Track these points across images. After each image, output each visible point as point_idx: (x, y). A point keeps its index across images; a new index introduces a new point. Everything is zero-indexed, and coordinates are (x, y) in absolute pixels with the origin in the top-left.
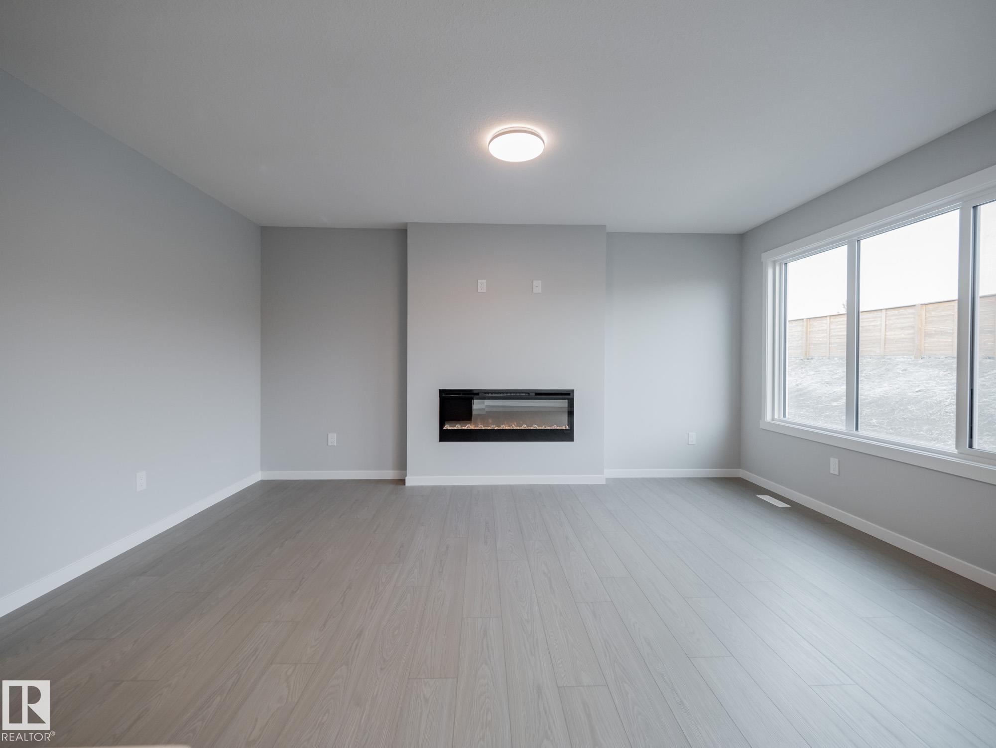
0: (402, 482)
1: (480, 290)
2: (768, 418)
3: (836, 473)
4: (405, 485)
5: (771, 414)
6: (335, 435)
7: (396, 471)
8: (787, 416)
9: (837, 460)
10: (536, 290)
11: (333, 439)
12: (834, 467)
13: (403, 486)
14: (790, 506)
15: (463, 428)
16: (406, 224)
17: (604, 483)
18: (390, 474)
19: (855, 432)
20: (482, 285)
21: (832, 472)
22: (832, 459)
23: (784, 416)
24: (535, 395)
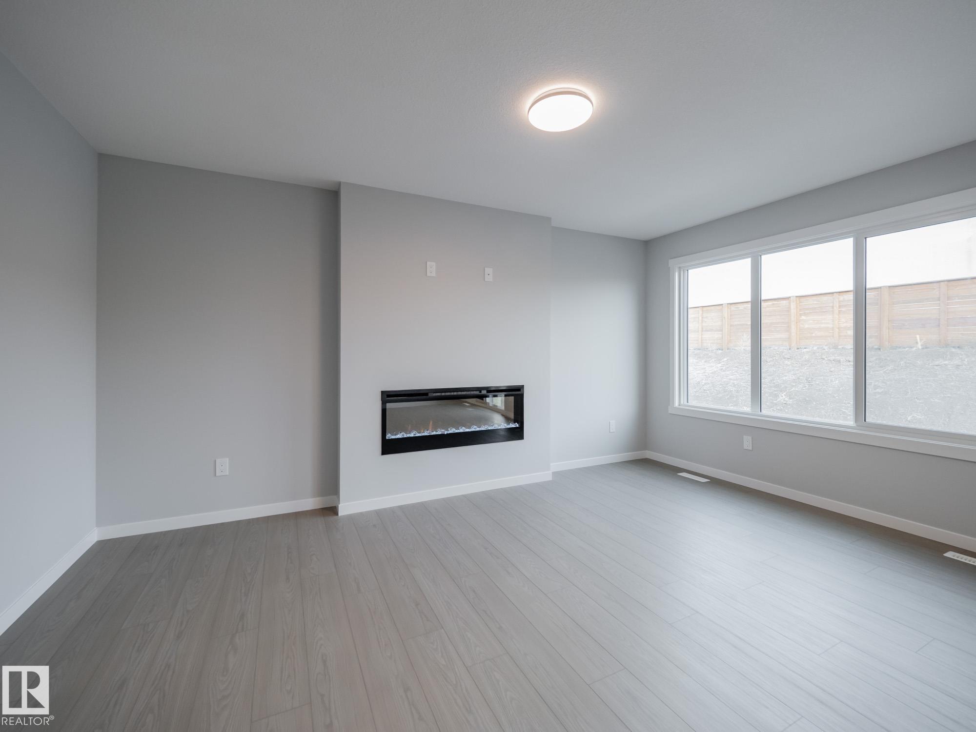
0: (332, 510)
1: (428, 274)
2: (677, 404)
3: (750, 448)
4: (337, 515)
5: (678, 401)
6: (227, 459)
7: (318, 498)
8: (689, 402)
9: (750, 438)
10: (489, 278)
11: (224, 466)
12: (747, 443)
13: (336, 517)
14: (709, 480)
15: (408, 435)
16: (339, 184)
17: (550, 478)
18: (309, 503)
19: (760, 413)
20: (432, 268)
21: (745, 447)
22: (745, 437)
23: (687, 402)
24: (487, 392)
